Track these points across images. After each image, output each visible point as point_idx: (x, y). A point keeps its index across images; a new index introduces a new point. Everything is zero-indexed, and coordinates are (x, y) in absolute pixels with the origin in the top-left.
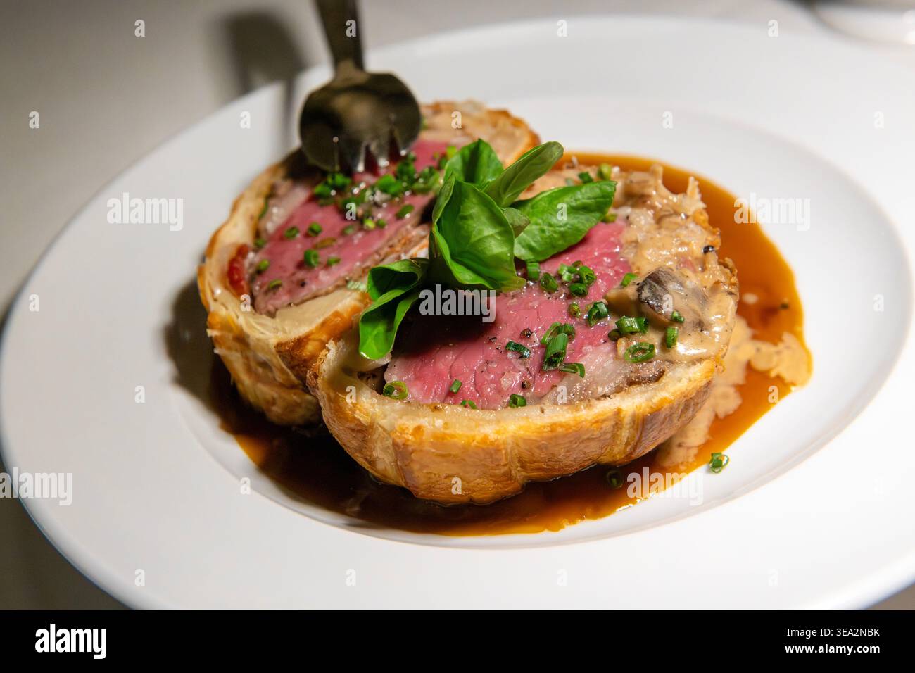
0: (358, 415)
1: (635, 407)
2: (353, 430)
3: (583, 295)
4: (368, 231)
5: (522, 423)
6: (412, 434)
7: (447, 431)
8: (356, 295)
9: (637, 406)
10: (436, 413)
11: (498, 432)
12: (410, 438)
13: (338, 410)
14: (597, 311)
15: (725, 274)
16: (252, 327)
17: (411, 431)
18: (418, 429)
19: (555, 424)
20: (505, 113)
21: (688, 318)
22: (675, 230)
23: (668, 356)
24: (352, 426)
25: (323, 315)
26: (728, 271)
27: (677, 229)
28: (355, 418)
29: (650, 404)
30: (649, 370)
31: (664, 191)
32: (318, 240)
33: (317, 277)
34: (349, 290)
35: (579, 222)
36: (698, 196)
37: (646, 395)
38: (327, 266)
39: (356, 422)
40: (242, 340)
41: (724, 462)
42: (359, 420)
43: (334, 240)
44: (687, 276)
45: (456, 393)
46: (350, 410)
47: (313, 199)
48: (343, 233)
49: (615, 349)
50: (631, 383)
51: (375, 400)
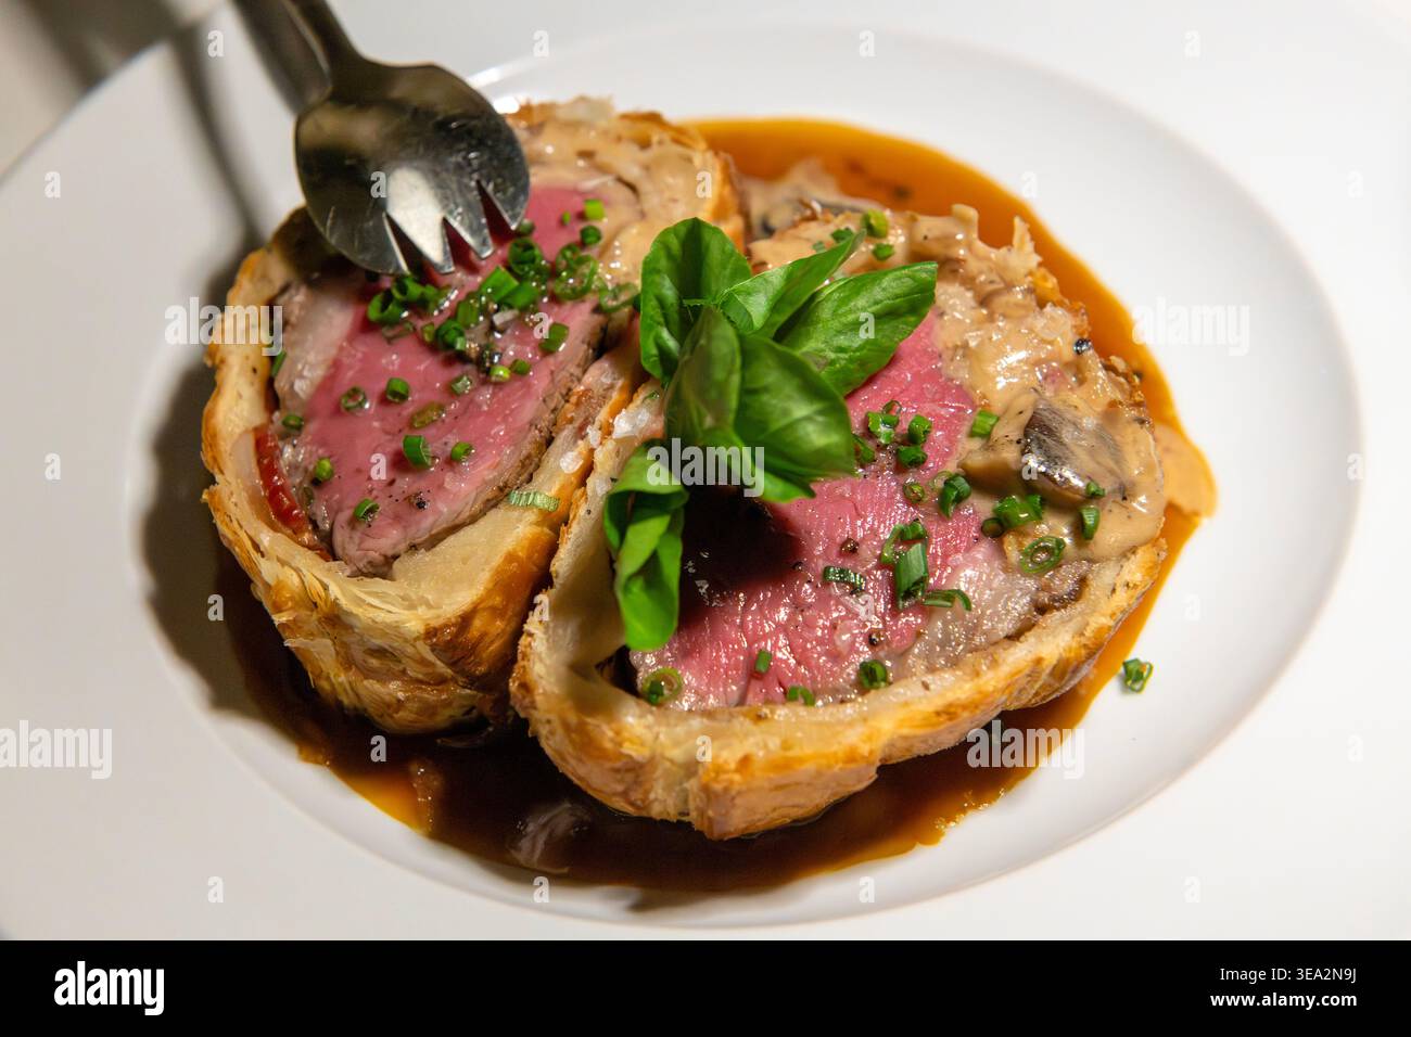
0: (628, 749)
1: (1062, 650)
2: (617, 771)
3: (918, 463)
4: (499, 385)
5: (901, 714)
6: (737, 770)
7: (791, 754)
8: (531, 516)
9: (1064, 650)
10: (763, 725)
11: (870, 738)
12: (737, 777)
13: (587, 745)
14: (955, 493)
15: (1118, 385)
16: (360, 602)
17: (733, 766)
18: (745, 761)
19: (950, 705)
20: (654, 118)
21: (1107, 485)
22: (1021, 319)
23: (1086, 553)
24: (618, 765)
25: (487, 562)
26: (1122, 380)
27: (1027, 316)
28: (621, 754)
29: (1083, 640)
30: (1064, 582)
31: (980, 246)
32: (409, 408)
33: (441, 487)
34: (516, 507)
35: (883, 337)
36: (1029, 246)
37: (1071, 624)
38: (452, 461)
39: (624, 760)
40: (335, 620)
41: (1145, 674)
42: (630, 757)
43: (441, 408)
44: (1076, 407)
45: (767, 672)
46: (612, 740)
47: (366, 327)
48: (451, 391)
49: (1001, 552)
50: (1042, 610)
51: (650, 719)
